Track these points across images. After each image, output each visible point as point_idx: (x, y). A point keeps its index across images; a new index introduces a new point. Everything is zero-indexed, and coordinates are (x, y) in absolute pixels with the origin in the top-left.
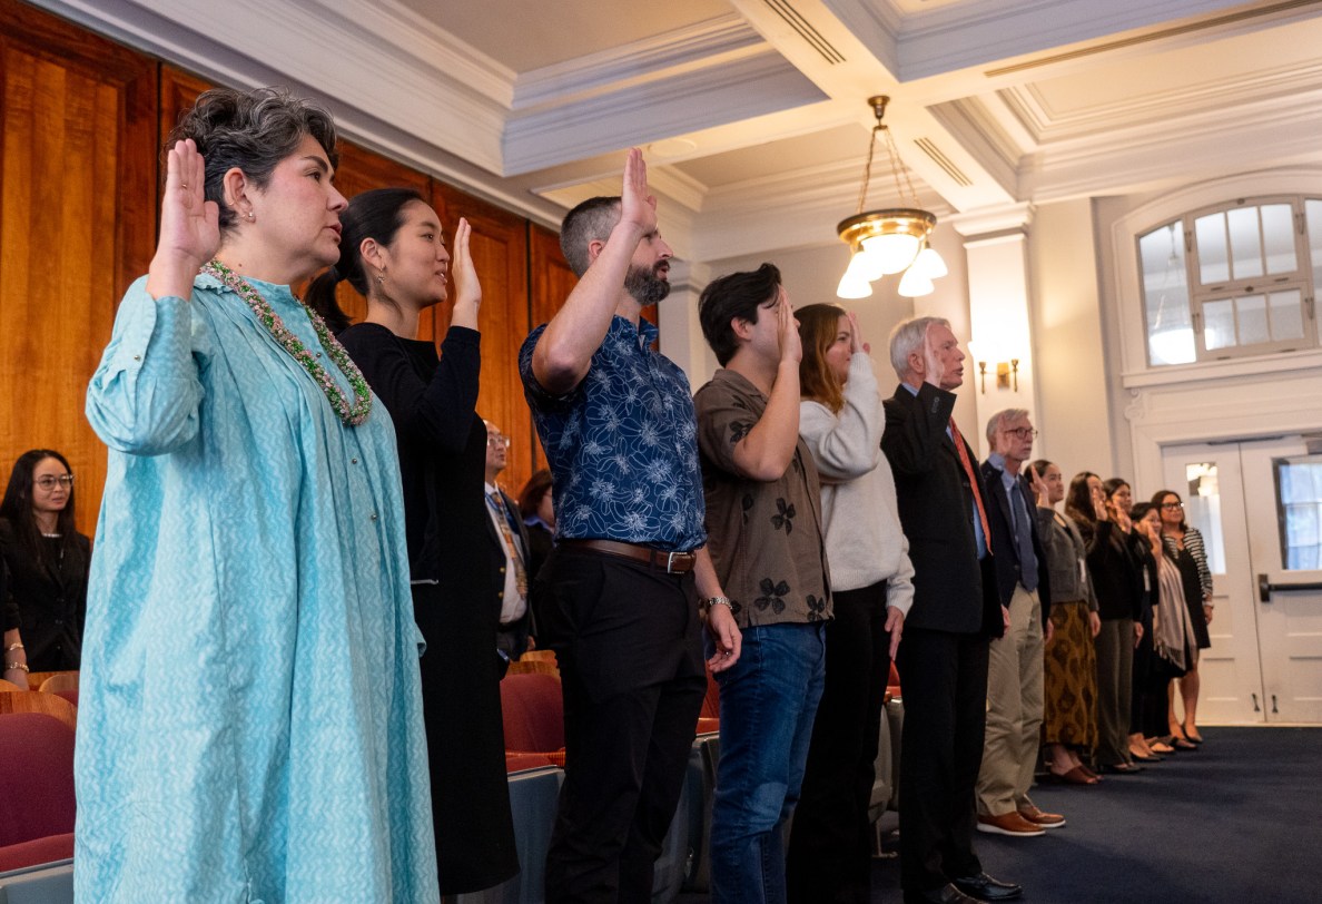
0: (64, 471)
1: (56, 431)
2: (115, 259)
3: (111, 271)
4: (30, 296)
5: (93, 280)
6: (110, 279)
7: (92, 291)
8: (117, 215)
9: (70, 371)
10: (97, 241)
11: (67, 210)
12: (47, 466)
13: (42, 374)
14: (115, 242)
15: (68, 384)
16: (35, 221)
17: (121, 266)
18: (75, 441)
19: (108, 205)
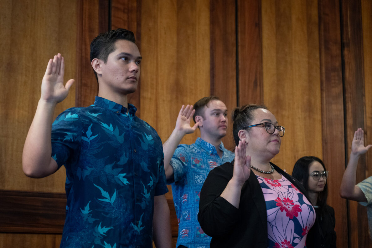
0: (323, 169)
1: (294, 145)
2: (320, 44)
3: (318, 51)
4: (278, 69)
5: (309, 57)
6: (318, 55)
7: (309, 63)
8: (320, 17)
9: (300, 111)
10: (310, 33)
11: (294, 18)
12: (315, 166)
13: (285, 113)
14: (319, 34)
15: (299, 118)
16: (278, 26)
17: (323, 47)
18: (304, 151)
19: (315, 13)
